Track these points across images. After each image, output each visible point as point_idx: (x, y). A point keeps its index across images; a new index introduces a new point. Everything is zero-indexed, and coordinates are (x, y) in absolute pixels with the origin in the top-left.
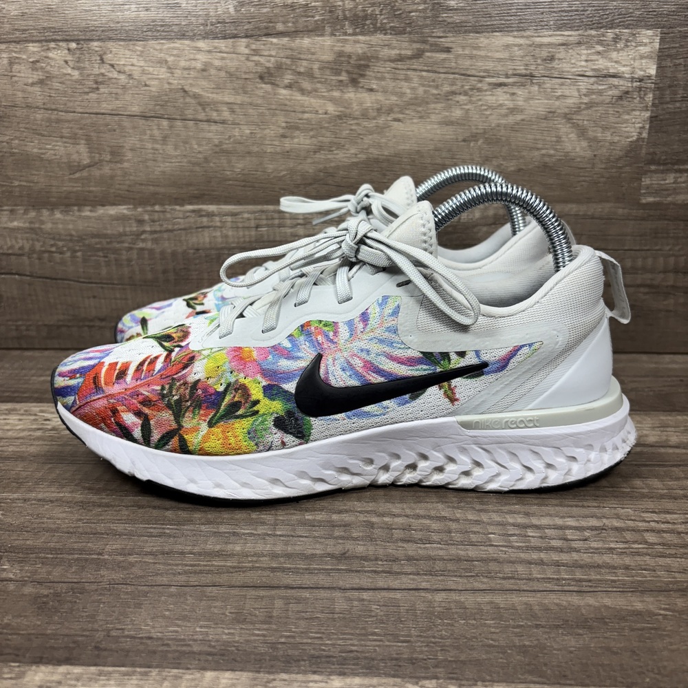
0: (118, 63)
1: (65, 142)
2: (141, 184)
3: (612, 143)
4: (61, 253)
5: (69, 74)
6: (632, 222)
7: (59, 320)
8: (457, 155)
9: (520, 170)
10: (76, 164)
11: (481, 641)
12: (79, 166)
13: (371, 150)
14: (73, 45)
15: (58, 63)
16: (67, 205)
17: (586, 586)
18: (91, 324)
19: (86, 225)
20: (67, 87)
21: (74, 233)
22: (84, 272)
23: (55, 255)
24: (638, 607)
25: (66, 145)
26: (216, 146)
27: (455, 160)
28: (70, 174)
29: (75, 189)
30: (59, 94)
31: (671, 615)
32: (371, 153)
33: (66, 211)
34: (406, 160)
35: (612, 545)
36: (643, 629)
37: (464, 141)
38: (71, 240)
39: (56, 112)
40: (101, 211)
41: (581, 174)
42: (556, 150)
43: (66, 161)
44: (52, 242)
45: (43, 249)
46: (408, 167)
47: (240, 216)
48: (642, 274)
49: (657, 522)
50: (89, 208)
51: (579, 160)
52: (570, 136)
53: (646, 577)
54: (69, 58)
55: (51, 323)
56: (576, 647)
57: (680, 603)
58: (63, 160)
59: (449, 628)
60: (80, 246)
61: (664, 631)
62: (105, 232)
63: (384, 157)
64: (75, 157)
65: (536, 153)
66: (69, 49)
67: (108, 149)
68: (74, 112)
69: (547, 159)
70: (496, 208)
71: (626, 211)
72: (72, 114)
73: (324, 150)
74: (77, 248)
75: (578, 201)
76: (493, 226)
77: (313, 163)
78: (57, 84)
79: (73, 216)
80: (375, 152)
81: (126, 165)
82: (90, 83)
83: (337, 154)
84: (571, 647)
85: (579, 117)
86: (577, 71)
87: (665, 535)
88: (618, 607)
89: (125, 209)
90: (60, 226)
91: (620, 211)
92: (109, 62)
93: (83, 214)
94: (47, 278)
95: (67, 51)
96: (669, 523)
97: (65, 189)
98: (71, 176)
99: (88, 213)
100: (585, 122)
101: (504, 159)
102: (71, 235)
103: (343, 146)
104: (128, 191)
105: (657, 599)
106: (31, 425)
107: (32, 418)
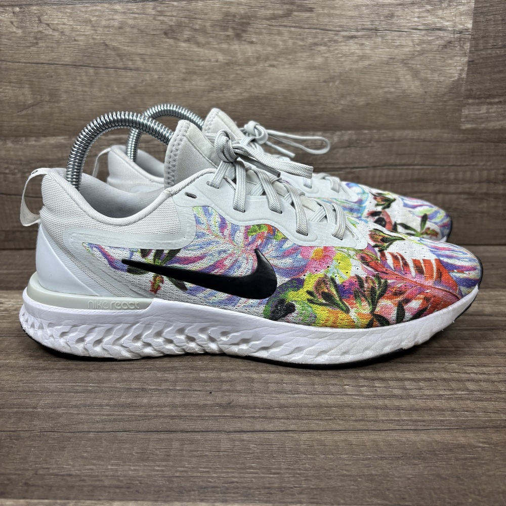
0: (52, 22)
1: (13, 87)
2: (74, 119)
3: (439, 82)
4: (13, 174)
5: (14, 32)
6: (454, 144)
7: (14, 227)
8: (319, 93)
9: (368, 104)
10: (22, 103)
11: (337, 472)
12: (25, 105)
13: (253, 90)
14: (17, 9)
15: (5, 24)
16: (16, 137)
17: (421, 426)
19: (32, 152)
20: (13, 43)
21: (23, 158)
22: (32, 189)
23: (9, 175)
24: (461, 441)
25: (14, 88)
26: (132, 88)
27: (318, 97)
28: (18, 112)
29: (22, 124)
30: (7, 48)
31: (488, 447)
32: (253, 92)
33: (16, 141)
34: (280, 97)
35: (441, 393)
36: (465, 459)
37: (325, 81)
38: (21, 164)
39: (4, 63)
40: (43, 141)
41: (415, 107)
42: (396, 88)
43: (14, 101)
44: (6, 166)
46: (282, 103)
47: (152, 143)
48: (462, 184)
49: (476, 374)
50: (34, 139)
51: (413, 95)
52: (407, 77)
53: (467, 417)
54: (14, 19)
55: (8, 229)
56: (413, 475)
57: (495, 437)
58: (12, 101)
59: (312, 461)
60: (28, 169)
61: (483, 460)
62: (47, 157)
63: (263, 95)
64: (21, 98)
65: (380, 91)
66: (14, 13)
67: (47, 92)
68: (19, 62)
69: (389, 96)
70: (350, 134)
71: (450, 135)
72: (17, 64)
73: (216, 90)
75: (413, 128)
76: (348, 148)
77: (208, 100)
78: (5, 40)
79: (22, 144)
80: (255, 91)
81: (62, 104)
82: (31, 39)
83: (226, 93)
84: (408, 475)
85: (413, 62)
86: (412, 26)
87: (482, 384)
88: (446, 441)
89: (62, 139)
90: (12, 153)
91: (445, 135)
92: (46, 22)
93: (30, 143)
95: (12, 14)
96: (485, 374)
97: (14, 123)
98: (19, 113)
99: (33, 143)
100: (418, 66)
101: (356, 95)
102: (21, 160)
103: (231, 87)
104: (64, 125)
105: (477, 434)
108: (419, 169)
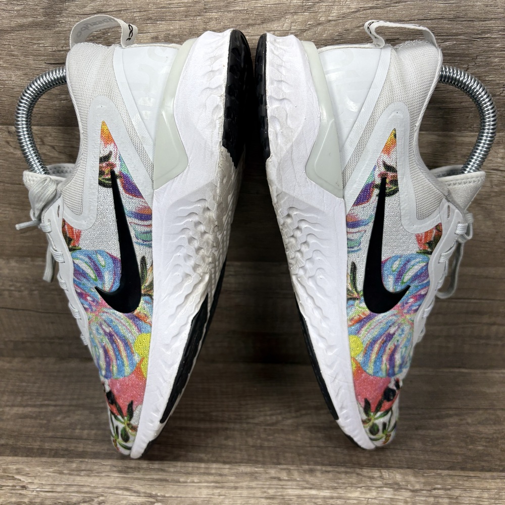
0: (57, 144)
1: (13, 208)
4: (20, 291)
5: (12, 153)
7: (23, 338)
14: (13, 128)
16: (22, 257)
18: (52, 341)
20: (11, 164)
21: (29, 277)
22: (42, 305)
23: (14, 292)
28: (21, 233)
29: (27, 245)
30: (4, 169)
33: (20, 261)
38: (28, 282)
39: (2, 184)
41: (482, 246)
44: (11, 283)
45: (3, 288)
50: (41, 259)
52: (478, 217)
54: (9, 139)
55: (17, 339)
66: (9, 132)
72: (18, 186)
74: (34, 288)
75: (476, 266)
79: (27, 264)
85: (488, 203)
86: (493, 166)
90: (17, 272)
92: (50, 144)
93: (37, 263)
94: (9, 308)
95: (7, 133)
97: (17, 244)
98: (22, 235)
99: (41, 263)
100: (493, 206)
102: (27, 279)
106: (11, 497)
107: (11, 484)
108: (476, 303)
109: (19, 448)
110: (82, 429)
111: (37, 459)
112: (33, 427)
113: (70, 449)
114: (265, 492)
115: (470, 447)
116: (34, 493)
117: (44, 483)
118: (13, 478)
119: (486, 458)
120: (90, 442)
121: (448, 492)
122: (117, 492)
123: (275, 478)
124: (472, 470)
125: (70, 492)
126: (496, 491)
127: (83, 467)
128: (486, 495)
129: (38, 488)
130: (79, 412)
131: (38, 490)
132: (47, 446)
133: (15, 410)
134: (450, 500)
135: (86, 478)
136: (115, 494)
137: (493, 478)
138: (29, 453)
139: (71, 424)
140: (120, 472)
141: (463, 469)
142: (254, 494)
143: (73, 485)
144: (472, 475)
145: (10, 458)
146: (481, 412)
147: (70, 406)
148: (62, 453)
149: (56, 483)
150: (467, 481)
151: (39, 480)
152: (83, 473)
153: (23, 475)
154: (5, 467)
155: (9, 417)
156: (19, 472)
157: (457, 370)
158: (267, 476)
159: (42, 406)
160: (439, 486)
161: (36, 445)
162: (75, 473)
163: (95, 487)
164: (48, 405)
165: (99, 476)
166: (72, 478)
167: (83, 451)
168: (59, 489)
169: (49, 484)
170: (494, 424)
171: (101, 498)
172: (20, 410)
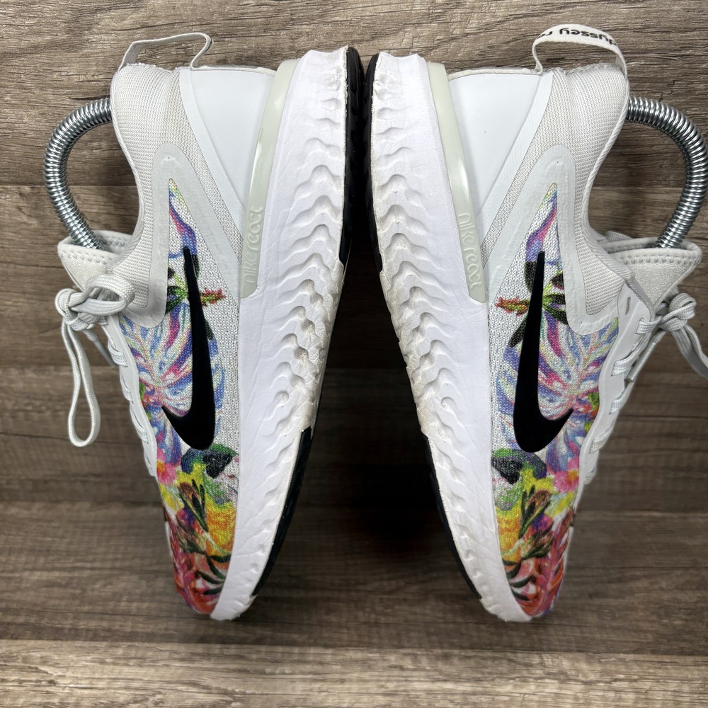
0: (88, 210)
1: (29, 299)
4: (40, 412)
5: (25, 223)
7: (45, 476)
10: (46, 322)
12: (51, 325)
14: (27, 189)
15: (9, 210)
16: (40, 365)
18: (85, 479)
20: (25, 238)
21: (52, 392)
23: (32, 413)
25: (31, 301)
28: (41, 332)
29: (48, 348)
30: (15, 245)
33: (39, 371)
38: (50, 400)
39: (12, 266)
43: (33, 318)
44: (27, 401)
45: (16, 408)
54: (22, 204)
55: (37, 477)
58: (29, 318)
60: (62, 406)
64: (44, 315)
66: (21, 194)
68: (37, 266)
72: (34, 268)
74: (59, 407)
78: (10, 234)
79: (49, 375)
82: (54, 233)
86: (696, 234)
90: (35, 385)
93: (62, 374)
94: (24, 435)
95: (18, 196)
97: (35, 347)
98: (41, 335)
102: (49, 394)
106: (35, 696)
107: (34, 679)
108: (672, 422)
109: (44, 628)
110: (130, 601)
111: (70, 643)
112: (62, 598)
113: (114, 628)
114: (382, 686)
115: (665, 621)
116: (67, 691)
117: (79, 676)
118: (37, 671)
119: (687, 637)
120: (141, 619)
121: (635, 684)
122: (180, 688)
123: (395, 667)
124: (666, 653)
125: (115, 689)
126: (700, 682)
127: (133, 653)
128: (686, 688)
129: (71, 683)
130: (125, 578)
131: (71, 685)
132: (82, 624)
133: (37, 576)
134: (637, 696)
135: (137, 670)
136: (178, 691)
137: (696, 664)
138: (58, 634)
139: (114, 594)
140: (182, 660)
141: (654, 652)
142: (368, 689)
143: (119, 679)
144: (667, 660)
145: (32, 643)
146: (679, 572)
147: (113, 569)
148: (102, 634)
149: (97, 676)
150: (660, 668)
151: (73, 673)
152: (132, 662)
153: (50, 666)
154: (26, 654)
155: (28, 585)
156: (45, 661)
157: (646, 514)
158: (385, 664)
159: (74, 569)
160: (622, 676)
161: (67, 624)
162: (122, 662)
163: (149, 682)
164: (83, 568)
165: (154, 666)
166: (118, 668)
167: (131, 632)
168: (101, 684)
169: (86, 678)
170: (698, 589)
171: (159, 697)
172: (44, 576)
